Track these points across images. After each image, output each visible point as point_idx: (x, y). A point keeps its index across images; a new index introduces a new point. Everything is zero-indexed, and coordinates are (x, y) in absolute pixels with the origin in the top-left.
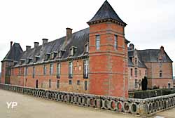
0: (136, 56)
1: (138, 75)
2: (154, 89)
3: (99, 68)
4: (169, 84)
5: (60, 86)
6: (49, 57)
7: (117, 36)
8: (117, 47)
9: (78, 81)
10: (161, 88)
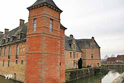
0: (74, 43)
1: (76, 57)
2: (87, 67)
3: (35, 48)
4: (98, 64)
5: (10, 65)
6: (5, 42)
7: (52, 20)
8: (52, 29)
9: (22, 61)
10: (92, 66)
